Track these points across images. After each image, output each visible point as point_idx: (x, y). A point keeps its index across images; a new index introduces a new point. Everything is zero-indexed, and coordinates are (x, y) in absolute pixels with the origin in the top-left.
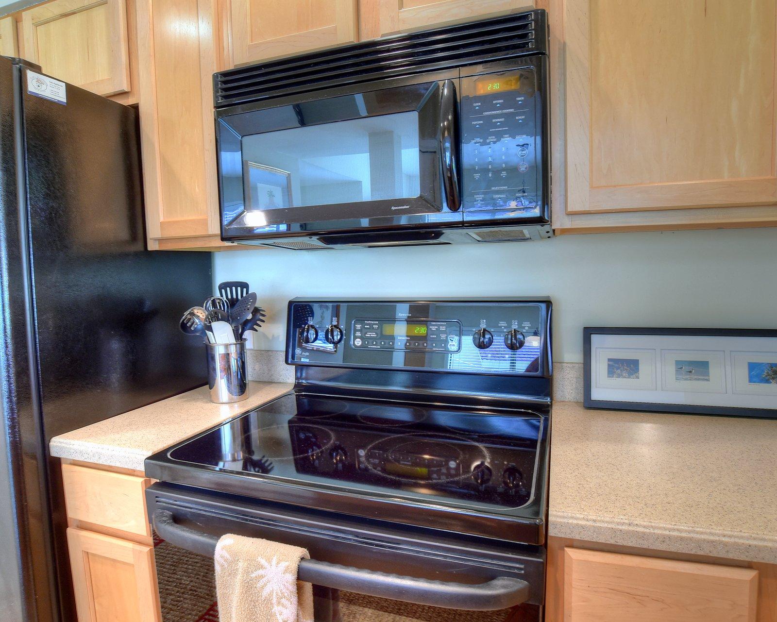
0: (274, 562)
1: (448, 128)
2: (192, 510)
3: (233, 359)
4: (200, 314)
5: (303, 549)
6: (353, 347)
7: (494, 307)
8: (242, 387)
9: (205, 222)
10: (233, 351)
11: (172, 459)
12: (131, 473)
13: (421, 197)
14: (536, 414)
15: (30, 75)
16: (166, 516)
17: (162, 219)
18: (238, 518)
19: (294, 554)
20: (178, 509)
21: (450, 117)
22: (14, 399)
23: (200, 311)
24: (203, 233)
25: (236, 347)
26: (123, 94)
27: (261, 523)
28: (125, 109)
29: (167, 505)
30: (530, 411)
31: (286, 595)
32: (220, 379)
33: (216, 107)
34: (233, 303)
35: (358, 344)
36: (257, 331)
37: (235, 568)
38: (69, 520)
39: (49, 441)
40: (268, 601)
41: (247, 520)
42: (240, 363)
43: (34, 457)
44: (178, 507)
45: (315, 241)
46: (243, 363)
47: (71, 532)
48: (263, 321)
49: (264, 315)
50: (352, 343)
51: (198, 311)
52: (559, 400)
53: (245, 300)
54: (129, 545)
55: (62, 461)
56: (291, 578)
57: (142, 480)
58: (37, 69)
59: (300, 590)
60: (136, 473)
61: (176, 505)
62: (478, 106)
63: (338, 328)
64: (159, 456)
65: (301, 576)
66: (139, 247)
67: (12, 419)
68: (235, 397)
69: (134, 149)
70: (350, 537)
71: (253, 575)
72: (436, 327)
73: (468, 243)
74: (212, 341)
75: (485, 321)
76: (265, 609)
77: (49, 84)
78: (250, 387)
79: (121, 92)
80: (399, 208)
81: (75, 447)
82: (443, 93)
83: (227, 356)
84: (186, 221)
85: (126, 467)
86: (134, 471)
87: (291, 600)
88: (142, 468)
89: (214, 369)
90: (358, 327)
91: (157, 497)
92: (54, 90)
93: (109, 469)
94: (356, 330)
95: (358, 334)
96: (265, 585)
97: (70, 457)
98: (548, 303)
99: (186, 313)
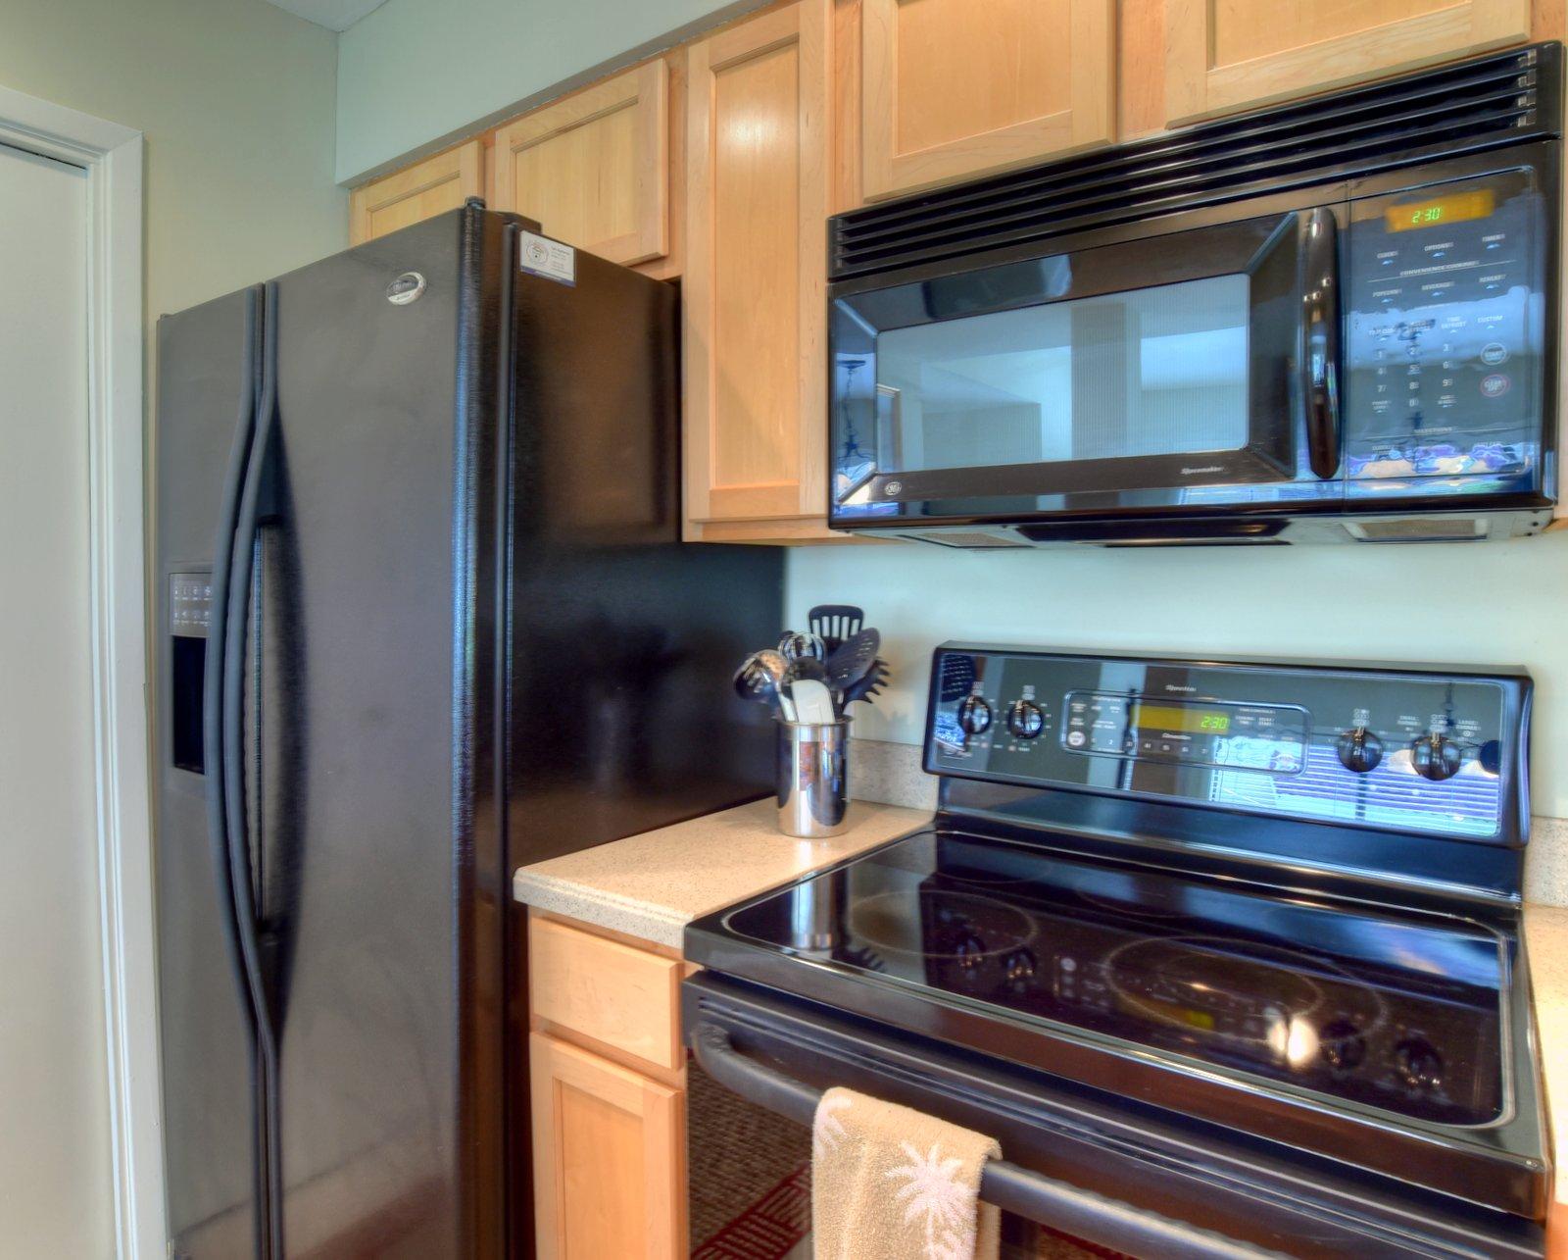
0: (933, 1155)
1: (1320, 305)
2: (766, 1032)
3: (825, 753)
4: (773, 665)
5: (990, 1139)
6: (1064, 745)
7: (1388, 683)
8: (837, 809)
9: (793, 493)
10: (827, 738)
11: (734, 932)
12: (651, 948)
13: (1247, 449)
14: (1486, 930)
15: (526, 238)
16: (718, 1037)
17: (713, 486)
18: (854, 1059)
19: (976, 1147)
20: (739, 1026)
21: (1324, 282)
22: (471, 794)
23: (773, 658)
24: (789, 512)
25: (833, 733)
26: (657, 260)
27: (900, 1075)
28: (657, 287)
29: (722, 1017)
30: (1468, 919)
31: (953, 1223)
32: (798, 789)
33: (831, 280)
34: (832, 645)
35: (1075, 741)
36: (871, 702)
37: (854, 1154)
38: (532, 1017)
39: (514, 873)
40: (917, 1228)
41: (871, 1065)
42: (838, 762)
43: (490, 899)
44: (742, 1024)
45: (1010, 533)
46: (844, 763)
47: (537, 1041)
48: (884, 684)
49: (885, 673)
50: (1063, 737)
51: (769, 658)
52: (1538, 902)
53: (855, 641)
54: (638, 1081)
55: (531, 912)
56: (966, 1191)
57: (672, 963)
58: (535, 228)
59: (980, 1217)
60: (659, 950)
61: (735, 1018)
62: (1387, 259)
63: (1034, 707)
64: (707, 924)
65: (988, 1191)
66: (666, 535)
67: (464, 828)
68: (825, 829)
69: (669, 358)
70: (1084, 1130)
71: (890, 1174)
72: (1249, 718)
73: (1334, 544)
74: (790, 716)
75: (1364, 711)
76: (910, 1245)
77: (550, 251)
78: (851, 811)
79: (655, 257)
80: (1199, 471)
81: (557, 890)
82: (1309, 233)
83: (815, 746)
84: (756, 489)
85: (645, 937)
86: (656, 944)
87: (964, 1236)
88: (676, 942)
89: (790, 770)
90: (1078, 707)
91: (702, 998)
92: (557, 260)
93: (613, 936)
94: (1072, 715)
95: (1077, 722)
96: (913, 1197)
97: (547, 907)
98: (1525, 682)
99: (749, 661)
